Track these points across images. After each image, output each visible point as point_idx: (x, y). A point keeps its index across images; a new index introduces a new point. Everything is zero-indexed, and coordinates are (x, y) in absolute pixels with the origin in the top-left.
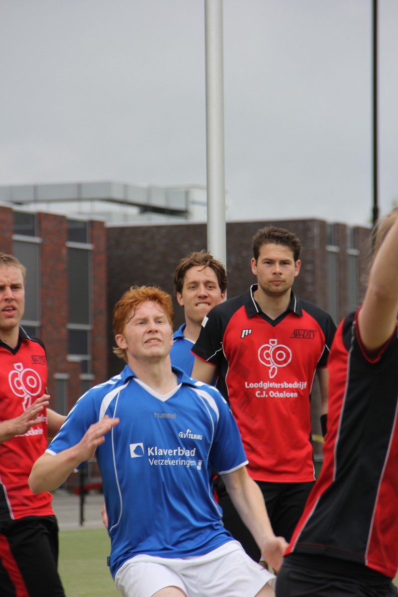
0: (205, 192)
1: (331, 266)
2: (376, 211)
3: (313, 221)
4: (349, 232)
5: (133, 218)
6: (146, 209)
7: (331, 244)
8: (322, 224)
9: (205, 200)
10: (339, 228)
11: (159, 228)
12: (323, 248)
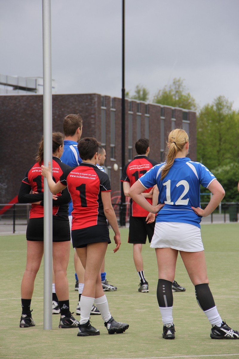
0: (42, 80)
1: (103, 116)
2: (123, 90)
3: (95, 94)
4: (111, 100)
5: (11, 92)
6: (16, 87)
7: (103, 106)
8: (99, 96)
9: (42, 84)
10: (107, 98)
11: (23, 96)
12: (99, 108)
